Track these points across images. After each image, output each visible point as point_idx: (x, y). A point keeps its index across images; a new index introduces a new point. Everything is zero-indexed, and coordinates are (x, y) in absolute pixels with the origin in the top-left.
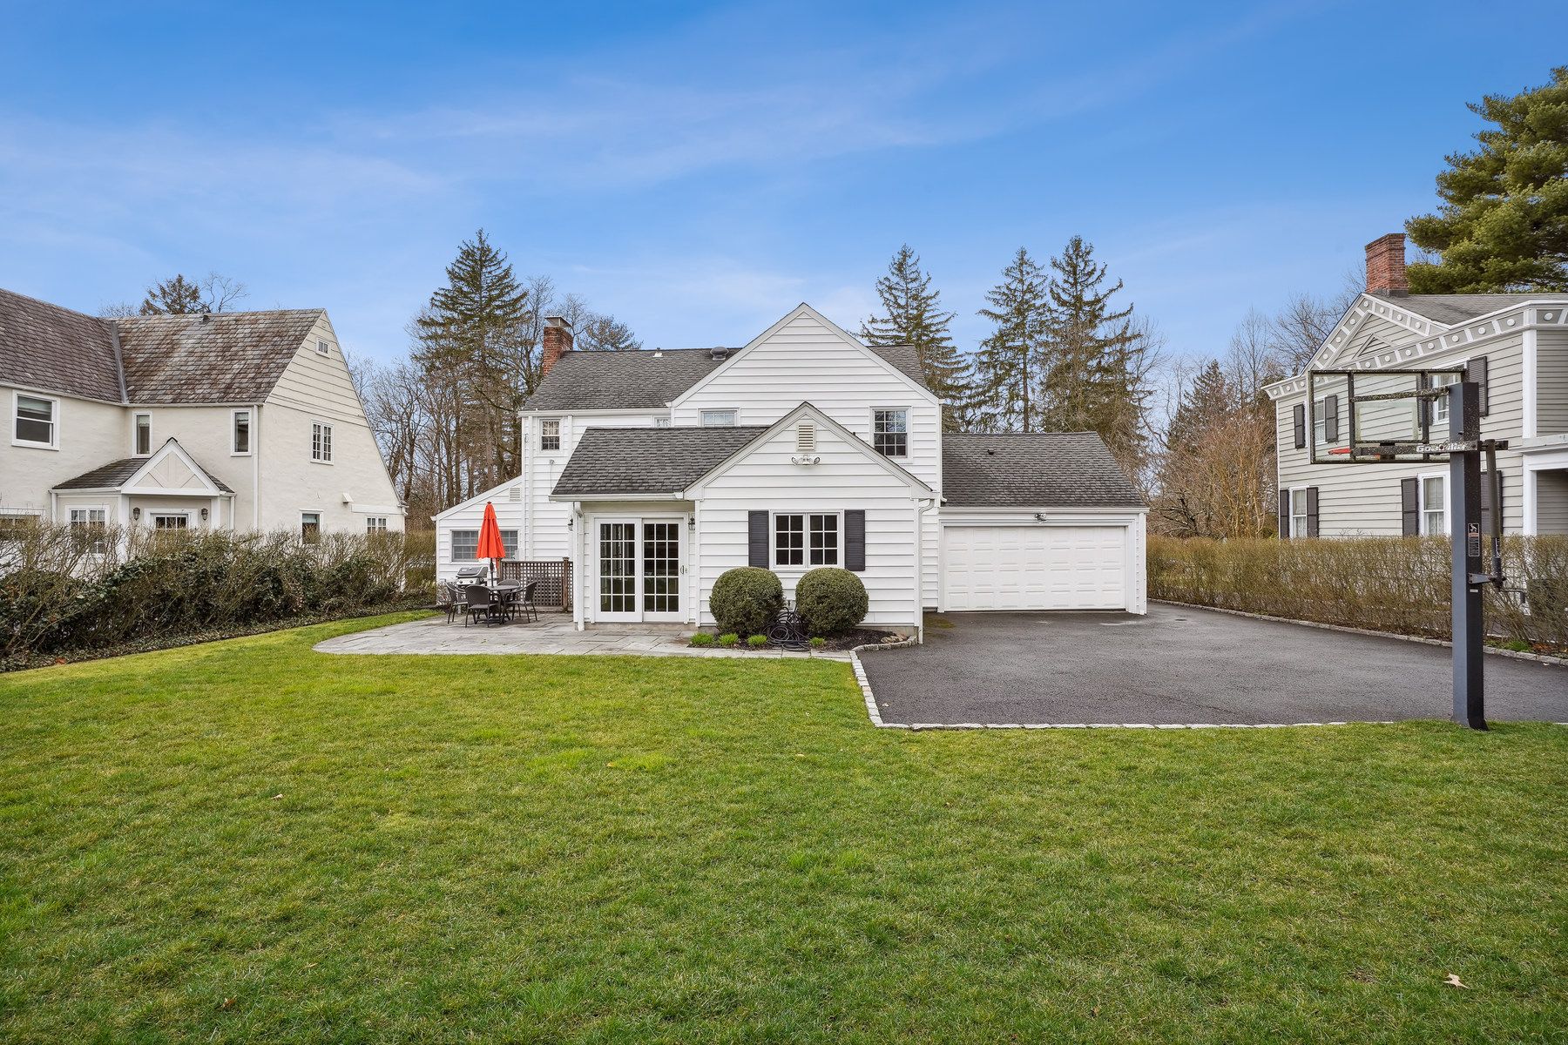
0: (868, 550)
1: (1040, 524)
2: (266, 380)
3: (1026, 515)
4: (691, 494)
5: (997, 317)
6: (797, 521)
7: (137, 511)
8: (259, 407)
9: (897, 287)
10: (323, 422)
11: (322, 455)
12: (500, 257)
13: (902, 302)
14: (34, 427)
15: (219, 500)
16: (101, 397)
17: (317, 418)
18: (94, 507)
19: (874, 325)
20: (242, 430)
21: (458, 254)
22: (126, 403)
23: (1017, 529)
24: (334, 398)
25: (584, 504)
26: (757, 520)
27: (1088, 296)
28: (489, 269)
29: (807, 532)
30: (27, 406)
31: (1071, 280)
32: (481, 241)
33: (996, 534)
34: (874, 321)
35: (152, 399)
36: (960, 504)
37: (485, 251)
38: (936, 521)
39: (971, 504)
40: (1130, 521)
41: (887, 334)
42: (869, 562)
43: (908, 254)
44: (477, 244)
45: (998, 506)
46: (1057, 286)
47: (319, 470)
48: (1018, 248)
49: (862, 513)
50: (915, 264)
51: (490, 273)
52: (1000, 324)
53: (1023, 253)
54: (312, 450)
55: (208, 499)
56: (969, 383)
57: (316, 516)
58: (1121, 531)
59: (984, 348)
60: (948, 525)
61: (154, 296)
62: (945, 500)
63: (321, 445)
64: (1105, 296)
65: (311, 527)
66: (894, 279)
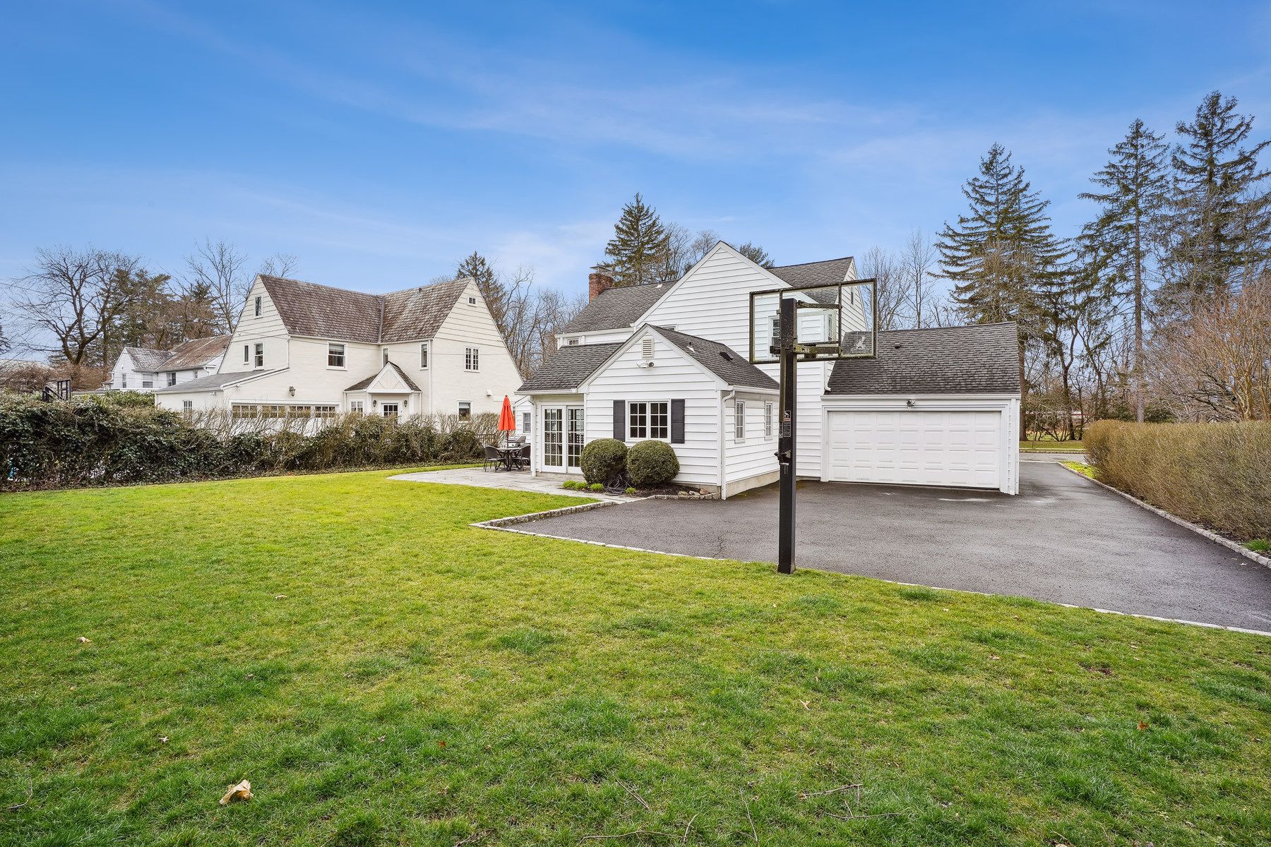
0: (687, 429)
1: (911, 409)
2: (437, 324)
3: (898, 402)
4: (583, 389)
5: (1099, 198)
6: (643, 407)
7: (375, 402)
8: (431, 341)
9: (987, 185)
10: (473, 347)
11: (472, 367)
12: (651, 211)
13: (992, 199)
14: (336, 360)
15: (413, 395)
16: (367, 340)
17: (469, 345)
18: (360, 400)
19: (965, 225)
20: (425, 354)
21: (622, 213)
22: (379, 343)
23: (892, 414)
24: (479, 331)
25: (534, 397)
26: (619, 405)
27: (1226, 156)
28: (644, 222)
29: (648, 415)
30: (334, 349)
31: (1203, 143)
32: (638, 202)
33: (873, 417)
34: (962, 221)
35: (390, 340)
36: (842, 392)
37: (640, 209)
38: (820, 405)
39: (851, 392)
40: (1003, 406)
41: (977, 231)
42: (687, 437)
43: (999, 151)
44: (635, 205)
45: (877, 393)
46: (1184, 152)
47: (471, 375)
48: (1132, 121)
49: (683, 401)
50: (1007, 159)
51: (645, 224)
52: (1108, 206)
53: (1139, 125)
54: (465, 364)
55: (407, 395)
56: (1070, 269)
57: (469, 404)
58: (997, 415)
59: (1087, 232)
60: (830, 410)
61: (463, 266)
62: (829, 389)
63: (472, 361)
64: (1254, 152)
65: (464, 413)
66: (984, 178)
